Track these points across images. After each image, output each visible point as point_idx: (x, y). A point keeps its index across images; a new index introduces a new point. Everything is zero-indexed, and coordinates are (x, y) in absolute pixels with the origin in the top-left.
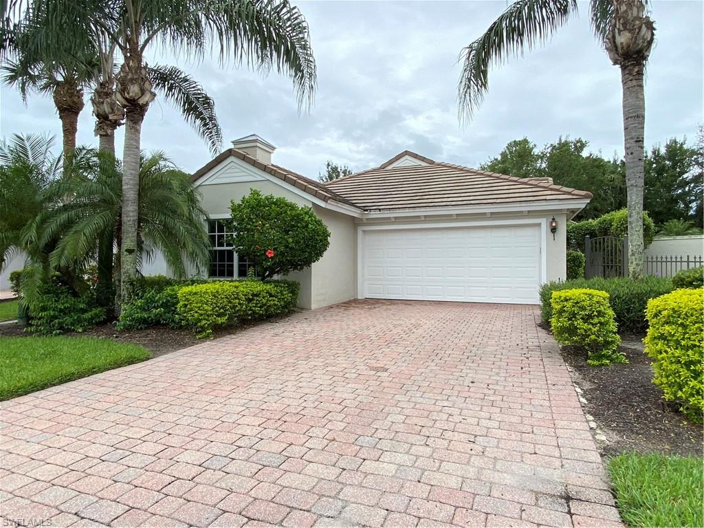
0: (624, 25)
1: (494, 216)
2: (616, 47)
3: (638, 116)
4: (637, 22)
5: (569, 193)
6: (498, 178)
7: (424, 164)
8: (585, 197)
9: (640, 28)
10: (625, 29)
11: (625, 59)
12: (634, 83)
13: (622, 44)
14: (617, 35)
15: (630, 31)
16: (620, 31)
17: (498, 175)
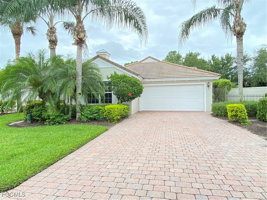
0: (238, 24)
1: (189, 81)
2: (235, 30)
3: (242, 52)
4: (242, 24)
5: (214, 74)
6: (187, 68)
7: (156, 62)
8: (219, 76)
9: (243, 26)
10: (239, 26)
11: (238, 35)
12: (241, 42)
13: (237, 30)
14: (236, 27)
15: (240, 26)
16: (237, 26)
17: (187, 67)
